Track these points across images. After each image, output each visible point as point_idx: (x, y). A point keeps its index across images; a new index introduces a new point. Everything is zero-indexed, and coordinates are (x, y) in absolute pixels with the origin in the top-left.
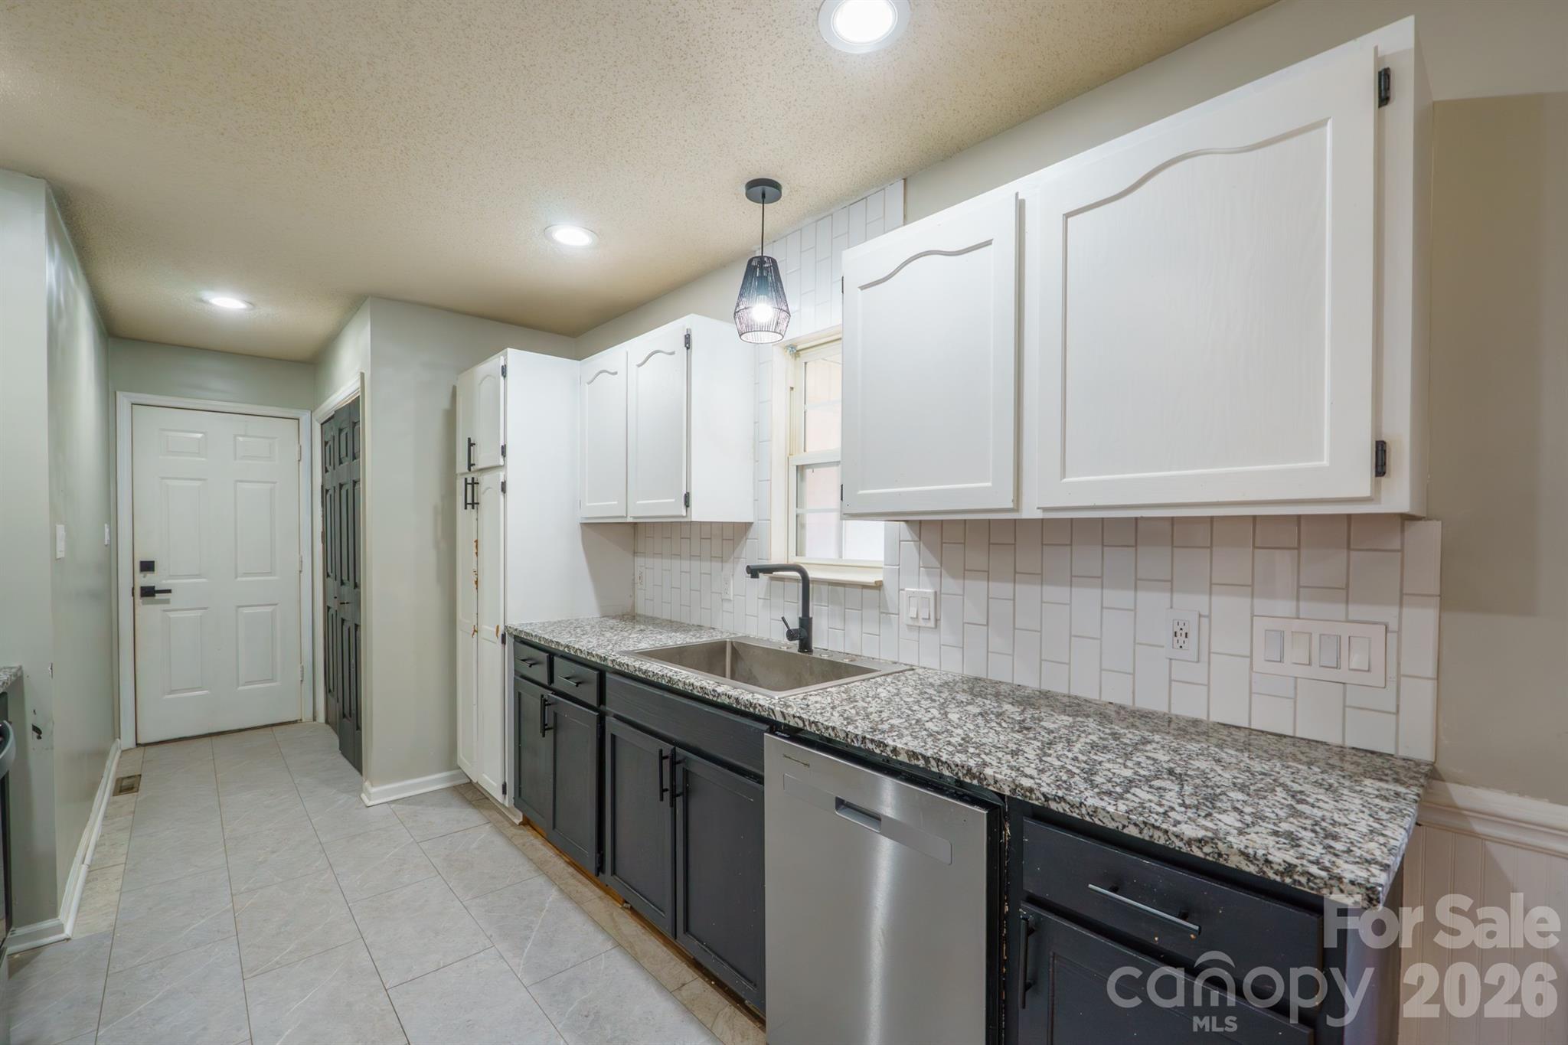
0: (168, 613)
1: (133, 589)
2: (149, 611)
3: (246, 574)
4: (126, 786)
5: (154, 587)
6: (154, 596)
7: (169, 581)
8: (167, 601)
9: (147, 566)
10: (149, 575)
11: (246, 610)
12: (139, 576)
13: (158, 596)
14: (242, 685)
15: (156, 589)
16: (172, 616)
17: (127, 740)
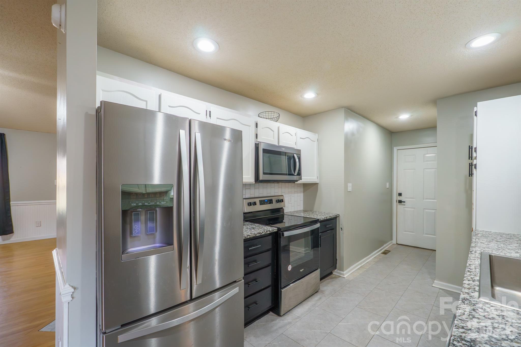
0: (405, 208)
1: (397, 200)
2: (400, 207)
3: (427, 199)
4: (385, 253)
5: (401, 200)
6: (401, 203)
7: (405, 199)
8: (404, 205)
9: (400, 195)
10: (400, 197)
11: (427, 210)
12: (398, 197)
13: (402, 203)
14: (425, 234)
15: (402, 201)
16: (406, 209)
17: (394, 242)
